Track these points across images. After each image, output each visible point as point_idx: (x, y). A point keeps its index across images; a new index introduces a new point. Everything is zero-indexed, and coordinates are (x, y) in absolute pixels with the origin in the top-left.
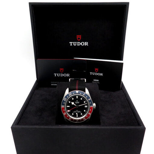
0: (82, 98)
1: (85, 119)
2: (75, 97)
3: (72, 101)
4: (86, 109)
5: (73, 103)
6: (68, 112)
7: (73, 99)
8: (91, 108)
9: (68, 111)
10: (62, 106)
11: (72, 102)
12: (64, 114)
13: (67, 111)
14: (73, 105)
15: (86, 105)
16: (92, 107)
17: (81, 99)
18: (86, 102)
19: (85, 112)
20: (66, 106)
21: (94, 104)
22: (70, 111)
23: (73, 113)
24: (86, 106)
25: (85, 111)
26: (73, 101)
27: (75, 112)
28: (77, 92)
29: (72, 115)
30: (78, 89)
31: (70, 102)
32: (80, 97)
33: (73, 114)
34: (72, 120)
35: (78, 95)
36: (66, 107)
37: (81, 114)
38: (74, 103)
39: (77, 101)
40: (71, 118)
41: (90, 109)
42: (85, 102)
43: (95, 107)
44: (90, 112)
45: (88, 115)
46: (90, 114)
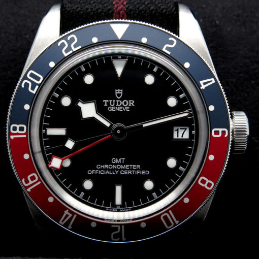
0: (156, 75)
1: (172, 216)
2: (101, 66)
3: (82, 93)
4: (184, 151)
5: (88, 110)
6: (53, 171)
7: (89, 79)
8: (217, 145)
9: (56, 163)
10: (15, 131)
11: (86, 101)
12: (29, 184)
13: (48, 160)
14: (93, 119)
15: (181, 123)
16: (224, 140)
17: (150, 80)
18: (180, 101)
19: (176, 169)
20: (42, 127)
21: (240, 120)
22: (67, 163)
23: (94, 178)
24: (182, 134)
25: (172, 163)
26: (87, 94)
27: (103, 169)
28: (120, 29)
29: (82, 189)
30: (129, 14)
31: (66, 101)
32: (138, 66)
33: (88, 185)
34: (83, 222)
35: (123, 56)
36: (42, 135)
37: (149, 185)
38: (100, 109)
39: (119, 92)
40: (73, 211)
41: (208, 151)
42: (172, 102)
43: (243, 139)
44: (208, 170)
45: (195, 192)
46: (208, 184)
